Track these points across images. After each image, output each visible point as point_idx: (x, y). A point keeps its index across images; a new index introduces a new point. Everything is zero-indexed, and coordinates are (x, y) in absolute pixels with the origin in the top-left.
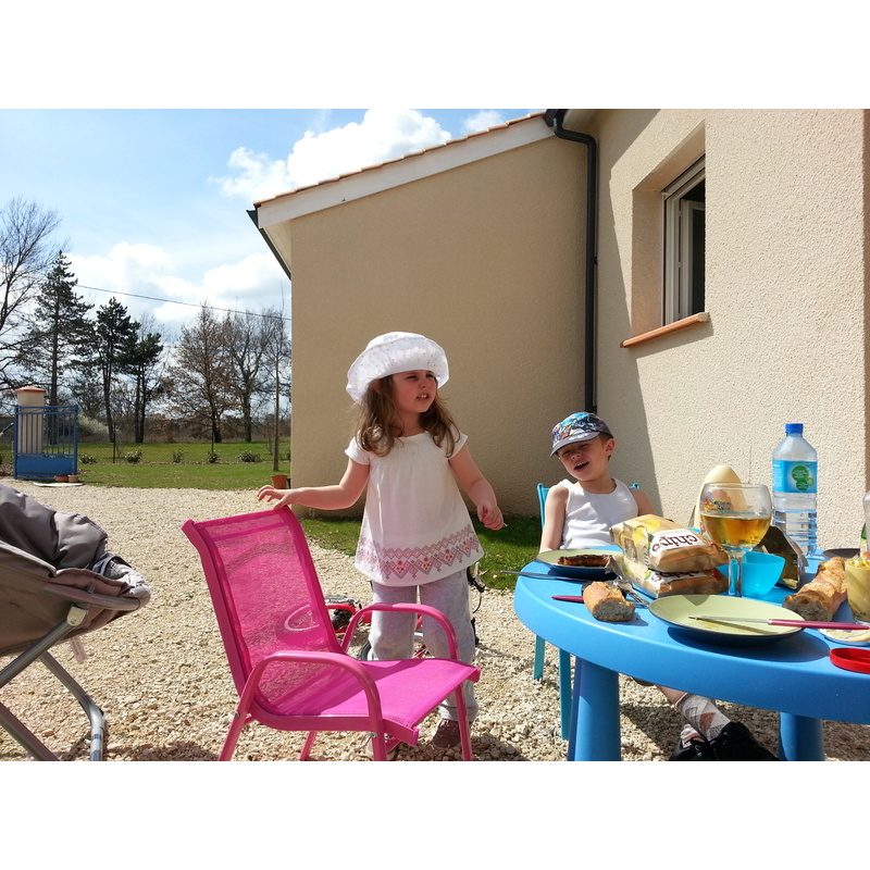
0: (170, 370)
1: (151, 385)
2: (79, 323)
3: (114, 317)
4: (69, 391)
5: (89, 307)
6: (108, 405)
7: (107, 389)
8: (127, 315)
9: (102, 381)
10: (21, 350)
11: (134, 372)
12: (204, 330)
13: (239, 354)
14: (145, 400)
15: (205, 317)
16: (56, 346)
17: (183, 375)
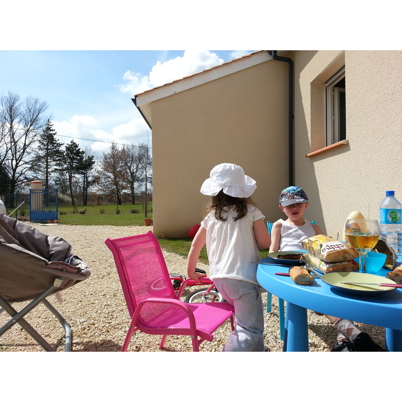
0: (98, 172)
1: (90, 179)
2: (58, 152)
3: (73, 149)
4: (53, 183)
5: (62, 145)
6: (71, 188)
7: (70, 181)
8: (79, 148)
9: (68, 177)
10: (32, 164)
11: (82, 173)
12: (113, 154)
13: (129, 164)
14: (87, 186)
15: (113, 148)
16: (47, 162)
17: (104, 175)
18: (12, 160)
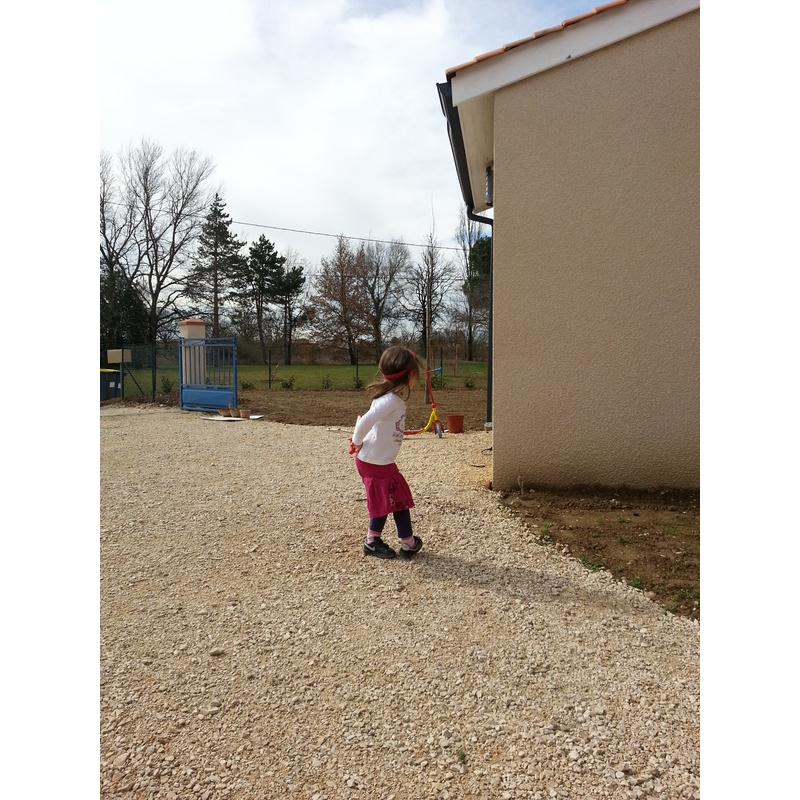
0: (312, 299)
1: (296, 313)
2: (235, 259)
4: (228, 319)
6: (261, 331)
7: (259, 317)
8: (274, 250)
9: (255, 310)
10: (187, 284)
11: (282, 302)
12: (341, 262)
13: (370, 283)
15: (341, 249)
16: (216, 280)
17: (323, 304)
18: (150, 275)
